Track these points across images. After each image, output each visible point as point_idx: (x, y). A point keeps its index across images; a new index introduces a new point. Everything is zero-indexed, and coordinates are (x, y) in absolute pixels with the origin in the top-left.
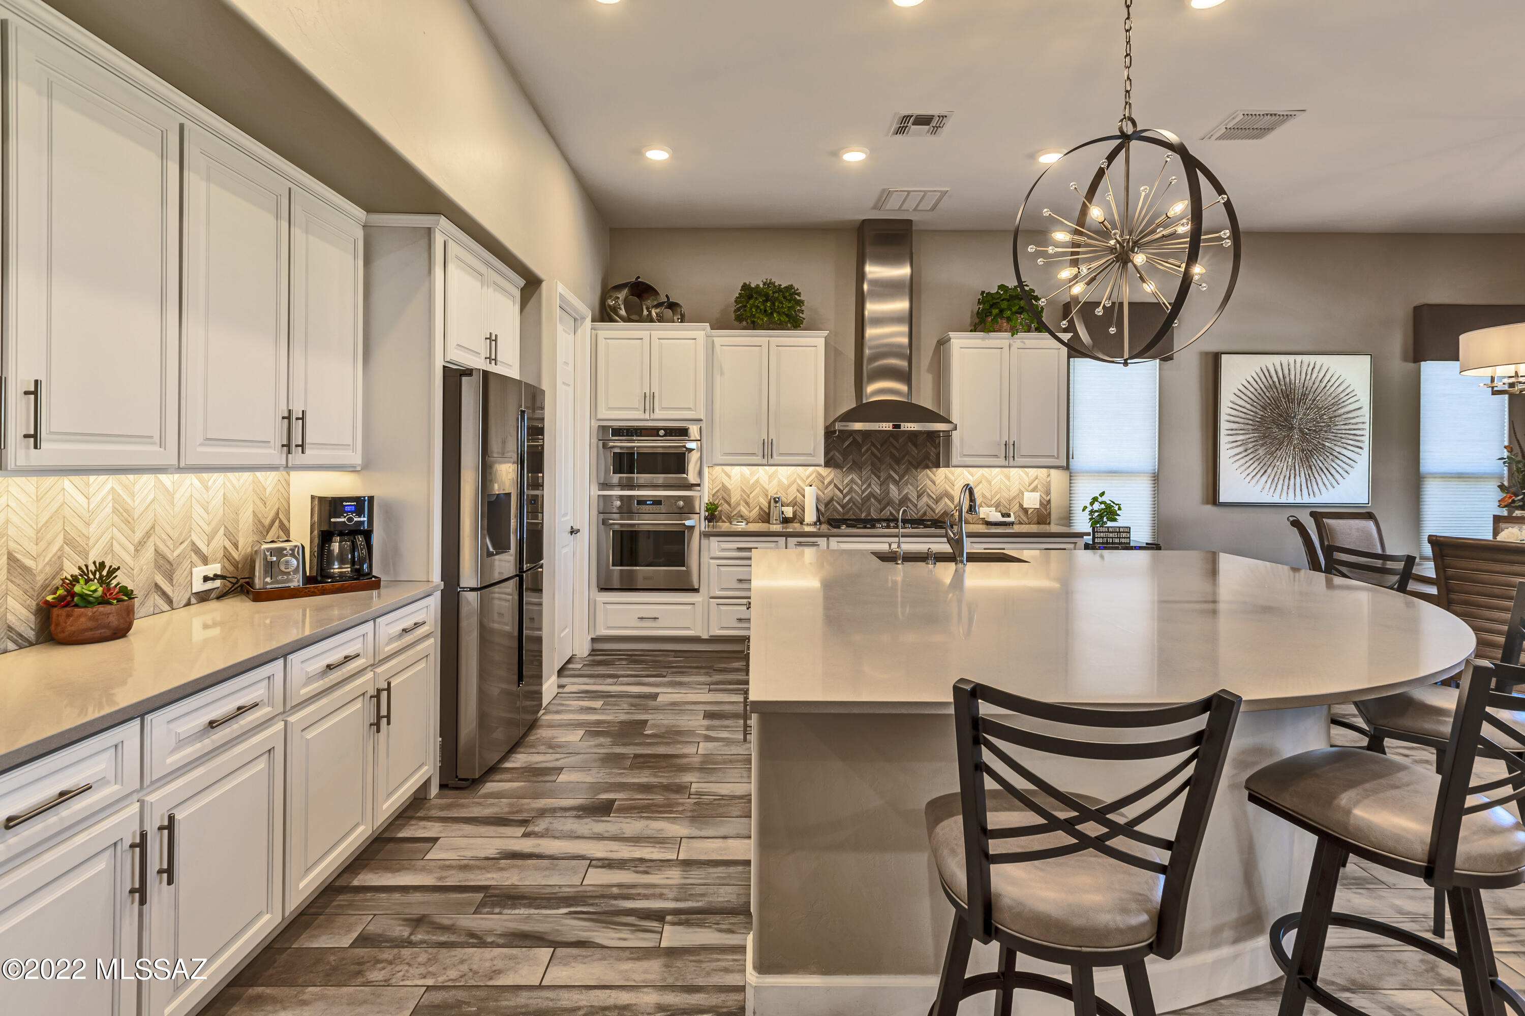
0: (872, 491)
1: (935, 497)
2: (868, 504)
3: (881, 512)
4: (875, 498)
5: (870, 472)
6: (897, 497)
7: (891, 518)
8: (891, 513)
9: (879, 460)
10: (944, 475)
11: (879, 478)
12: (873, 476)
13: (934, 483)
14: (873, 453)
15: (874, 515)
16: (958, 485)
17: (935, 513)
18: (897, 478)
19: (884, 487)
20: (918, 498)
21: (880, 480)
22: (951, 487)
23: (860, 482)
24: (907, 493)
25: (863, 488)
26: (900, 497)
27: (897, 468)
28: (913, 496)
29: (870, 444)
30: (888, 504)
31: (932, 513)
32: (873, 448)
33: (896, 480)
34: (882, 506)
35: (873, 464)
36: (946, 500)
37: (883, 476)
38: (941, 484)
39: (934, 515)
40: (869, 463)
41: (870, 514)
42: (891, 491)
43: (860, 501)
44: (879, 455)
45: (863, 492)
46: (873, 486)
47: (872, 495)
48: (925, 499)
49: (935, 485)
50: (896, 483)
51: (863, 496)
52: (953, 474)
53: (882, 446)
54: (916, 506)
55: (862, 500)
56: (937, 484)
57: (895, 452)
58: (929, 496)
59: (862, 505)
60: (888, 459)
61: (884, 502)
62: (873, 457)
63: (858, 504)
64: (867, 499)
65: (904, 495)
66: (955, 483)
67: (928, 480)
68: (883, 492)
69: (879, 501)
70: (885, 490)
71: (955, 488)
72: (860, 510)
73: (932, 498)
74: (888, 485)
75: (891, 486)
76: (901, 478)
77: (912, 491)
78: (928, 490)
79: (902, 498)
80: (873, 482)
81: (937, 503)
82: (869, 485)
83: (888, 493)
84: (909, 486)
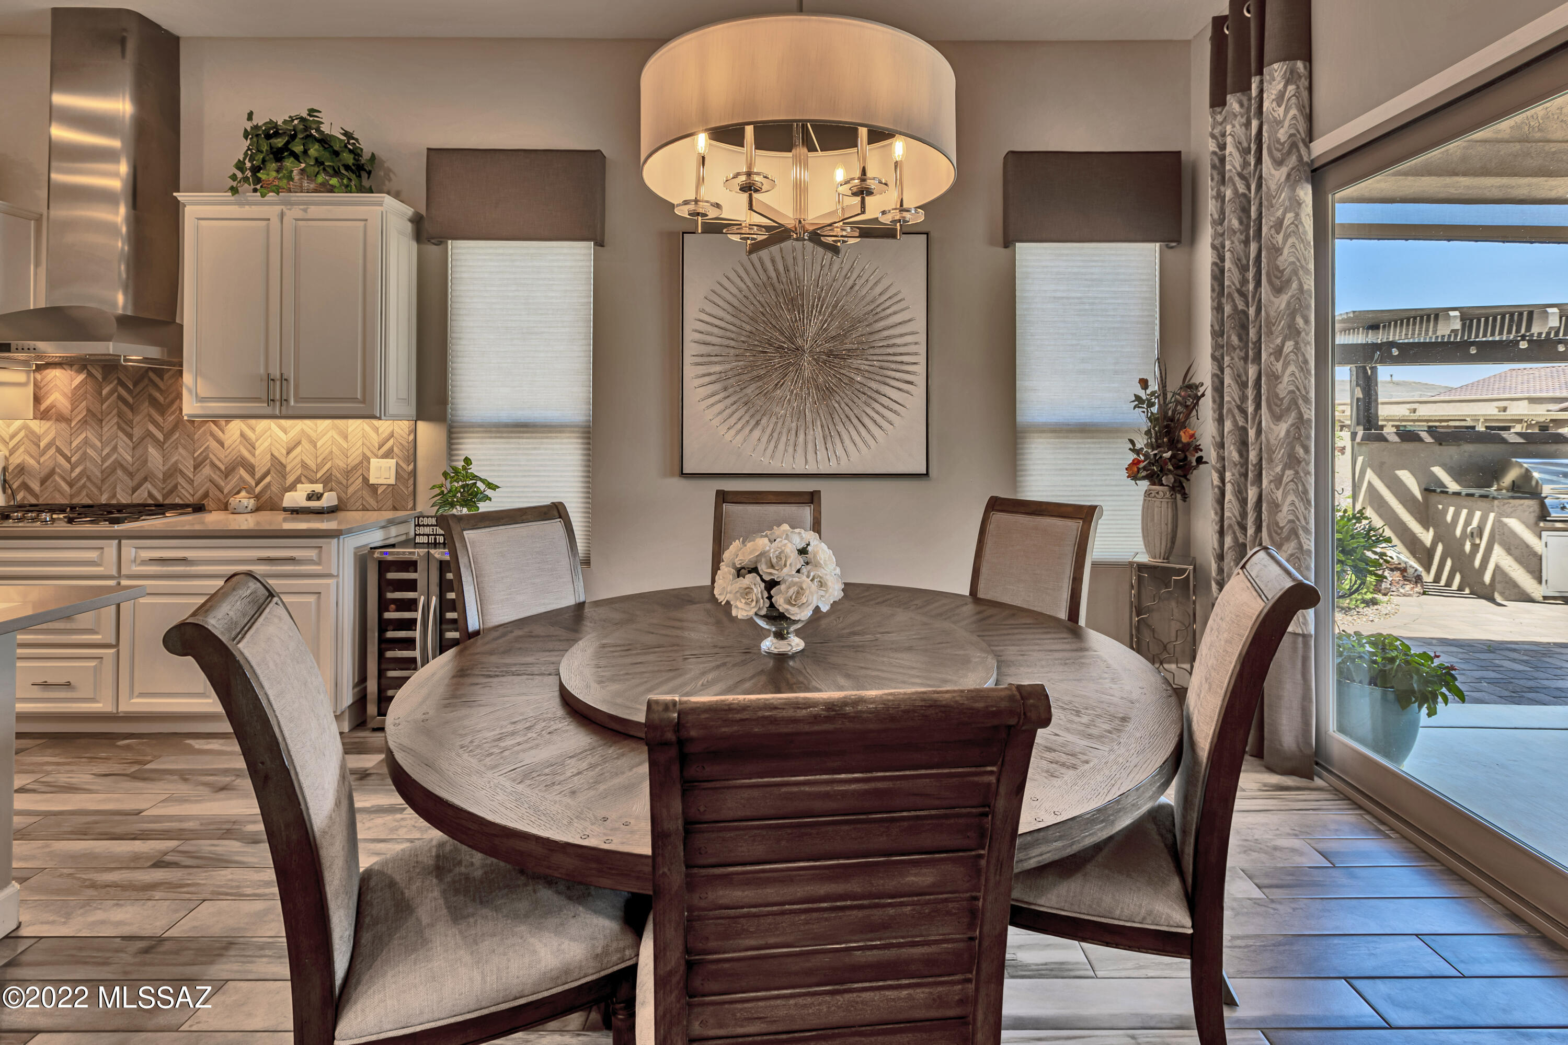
0: (120, 459)
1: (223, 468)
2: (112, 479)
3: (134, 492)
4: (125, 469)
5: (116, 427)
6: (161, 467)
7: (150, 502)
8: (150, 495)
9: (131, 407)
10: (239, 432)
11: (130, 436)
12: (120, 434)
13: (222, 444)
14: (120, 398)
15: (123, 498)
16: (262, 448)
17: (222, 493)
18: (160, 436)
19: (139, 452)
20: (195, 468)
21: (131, 440)
22: (250, 451)
23: (99, 444)
24: (176, 462)
25: (104, 453)
26: (166, 468)
27: (159, 419)
28: (187, 466)
29: (115, 382)
30: (145, 479)
31: (218, 493)
32: (120, 389)
33: (159, 441)
34: (135, 482)
35: (120, 415)
36: (242, 472)
37: (137, 432)
38: (233, 446)
39: (221, 496)
40: (115, 412)
41: (114, 496)
42: (149, 459)
43: (99, 475)
44: (130, 400)
45: (104, 460)
46: (120, 450)
47: (118, 464)
48: (207, 470)
49: (223, 447)
50: (160, 445)
51: (104, 467)
52: (253, 429)
53: (135, 385)
54: (191, 482)
55: (102, 472)
56: (226, 445)
57: (157, 395)
58: (213, 465)
59: (103, 481)
60: (146, 408)
61: (138, 477)
62: (120, 403)
63: (95, 480)
64: (113, 470)
65: (173, 465)
66: (257, 445)
67: (211, 439)
68: (138, 460)
69: (131, 475)
70: (141, 456)
71: (257, 453)
72: (100, 489)
73: (219, 469)
74: (146, 448)
75: (151, 450)
76: (167, 436)
77: (185, 459)
78: (211, 456)
79: (169, 469)
80: (120, 443)
81: (226, 477)
82: (115, 449)
83: (146, 461)
84: (181, 450)
